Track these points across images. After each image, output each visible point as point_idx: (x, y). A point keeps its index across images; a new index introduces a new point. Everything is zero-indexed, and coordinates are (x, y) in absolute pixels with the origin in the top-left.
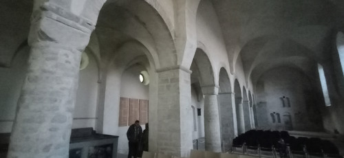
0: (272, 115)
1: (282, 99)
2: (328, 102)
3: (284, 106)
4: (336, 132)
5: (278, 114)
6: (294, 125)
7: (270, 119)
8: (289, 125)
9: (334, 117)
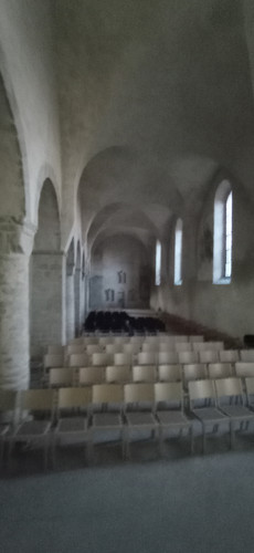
0: (107, 292)
1: (119, 274)
2: (158, 281)
3: (120, 281)
4: (160, 309)
5: (113, 292)
6: (126, 302)
7: (104, 296)
8: (122, 303)
9: (160, 295)
